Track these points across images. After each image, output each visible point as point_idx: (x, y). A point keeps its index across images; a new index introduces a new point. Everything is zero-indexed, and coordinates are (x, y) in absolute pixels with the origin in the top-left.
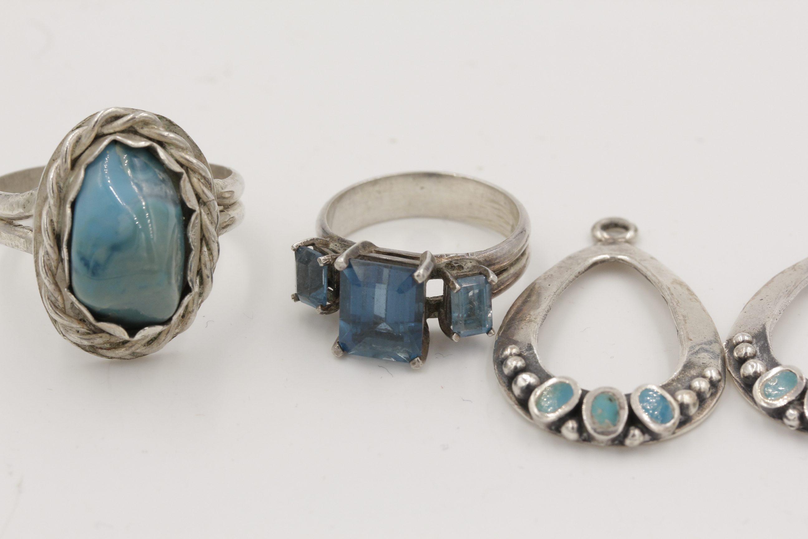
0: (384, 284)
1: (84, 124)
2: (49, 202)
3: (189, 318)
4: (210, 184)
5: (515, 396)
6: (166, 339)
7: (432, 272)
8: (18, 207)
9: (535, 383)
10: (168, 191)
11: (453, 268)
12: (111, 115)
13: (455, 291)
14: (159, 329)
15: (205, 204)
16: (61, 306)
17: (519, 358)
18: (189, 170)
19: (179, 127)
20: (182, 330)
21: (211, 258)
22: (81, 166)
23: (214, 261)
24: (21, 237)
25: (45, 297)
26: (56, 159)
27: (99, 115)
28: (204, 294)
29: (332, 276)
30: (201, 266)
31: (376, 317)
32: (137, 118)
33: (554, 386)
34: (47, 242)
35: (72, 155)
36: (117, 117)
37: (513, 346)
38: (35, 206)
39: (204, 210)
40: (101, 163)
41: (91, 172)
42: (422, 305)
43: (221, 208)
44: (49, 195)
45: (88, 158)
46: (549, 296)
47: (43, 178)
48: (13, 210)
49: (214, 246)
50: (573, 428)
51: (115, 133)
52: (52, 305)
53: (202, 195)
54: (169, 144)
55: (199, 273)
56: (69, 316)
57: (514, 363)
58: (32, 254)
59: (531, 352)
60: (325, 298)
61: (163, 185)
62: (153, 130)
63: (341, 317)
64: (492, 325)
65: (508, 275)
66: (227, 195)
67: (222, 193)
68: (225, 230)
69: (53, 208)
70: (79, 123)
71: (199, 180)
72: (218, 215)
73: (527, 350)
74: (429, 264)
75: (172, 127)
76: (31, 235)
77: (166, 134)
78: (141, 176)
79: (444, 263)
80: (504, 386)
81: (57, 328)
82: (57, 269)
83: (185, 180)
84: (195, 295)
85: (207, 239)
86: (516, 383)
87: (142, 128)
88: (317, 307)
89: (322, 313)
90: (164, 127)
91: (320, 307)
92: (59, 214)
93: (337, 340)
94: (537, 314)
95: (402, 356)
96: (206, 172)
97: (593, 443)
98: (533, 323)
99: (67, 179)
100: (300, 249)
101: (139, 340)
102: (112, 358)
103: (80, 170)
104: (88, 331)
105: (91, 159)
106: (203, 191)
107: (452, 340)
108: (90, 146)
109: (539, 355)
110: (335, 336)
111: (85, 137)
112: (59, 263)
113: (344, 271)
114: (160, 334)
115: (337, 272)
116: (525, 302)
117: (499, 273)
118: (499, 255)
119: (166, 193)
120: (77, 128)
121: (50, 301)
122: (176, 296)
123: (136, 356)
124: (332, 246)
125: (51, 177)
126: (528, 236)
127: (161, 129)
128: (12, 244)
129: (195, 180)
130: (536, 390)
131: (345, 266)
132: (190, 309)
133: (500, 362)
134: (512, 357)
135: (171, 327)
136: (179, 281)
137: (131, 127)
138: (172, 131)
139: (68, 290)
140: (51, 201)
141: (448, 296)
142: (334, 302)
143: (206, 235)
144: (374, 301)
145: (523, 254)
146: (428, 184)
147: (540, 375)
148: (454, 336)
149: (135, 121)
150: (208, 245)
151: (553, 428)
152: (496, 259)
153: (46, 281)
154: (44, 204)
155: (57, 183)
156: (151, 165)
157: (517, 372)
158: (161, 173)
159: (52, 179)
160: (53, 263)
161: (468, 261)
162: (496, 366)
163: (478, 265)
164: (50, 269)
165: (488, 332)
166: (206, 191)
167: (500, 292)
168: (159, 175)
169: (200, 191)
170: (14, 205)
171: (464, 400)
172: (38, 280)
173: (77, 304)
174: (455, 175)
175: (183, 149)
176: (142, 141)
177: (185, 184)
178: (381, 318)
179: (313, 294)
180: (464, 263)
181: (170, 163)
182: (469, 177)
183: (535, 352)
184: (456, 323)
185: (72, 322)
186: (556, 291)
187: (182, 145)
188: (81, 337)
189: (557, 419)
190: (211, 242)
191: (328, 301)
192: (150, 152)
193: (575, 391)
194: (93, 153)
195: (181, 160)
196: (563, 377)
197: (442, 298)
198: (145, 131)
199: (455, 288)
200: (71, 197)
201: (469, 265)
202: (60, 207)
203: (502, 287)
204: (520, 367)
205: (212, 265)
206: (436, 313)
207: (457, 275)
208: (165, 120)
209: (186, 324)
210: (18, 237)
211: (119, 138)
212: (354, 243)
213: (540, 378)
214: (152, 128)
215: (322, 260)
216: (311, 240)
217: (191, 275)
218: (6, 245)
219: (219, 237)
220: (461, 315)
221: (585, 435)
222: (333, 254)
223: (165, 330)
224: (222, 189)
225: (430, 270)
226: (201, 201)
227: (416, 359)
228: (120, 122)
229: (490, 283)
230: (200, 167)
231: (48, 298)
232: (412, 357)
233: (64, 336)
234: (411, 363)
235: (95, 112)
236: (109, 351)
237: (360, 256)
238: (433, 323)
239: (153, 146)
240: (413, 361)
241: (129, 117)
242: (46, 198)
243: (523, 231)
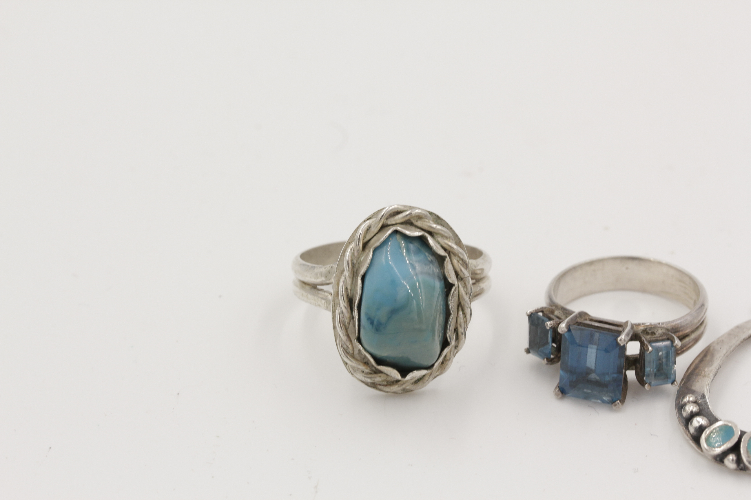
0: (595, 344)
1: (373, 217)
2: (345, 274)
3: (447, 365)
4: (467, 264)
5: (690, 433)
6: (429, 380)
7: (632, 337)
8: (321, 276)
9: (706, 425)
10: (435, 270)
11: (647, 333)
12: (393, 211)
13: (648, 352)
14: (424, 372)
15: (462, 279)
16: (351, 352)
17: (695, 405)
18: (451, 253)
19: (444, 221)
20: (441, 373)
21: (465, 320)
22: (370, 248)
23: (467, 322)
24: (322, 298)
25: (339, 345)
26: (352, 242)
27: (385, 210)
28: (459, 347)
29: (556, 336)
30: (457, 326)
31: (588, 368)
32: (413, 214)
33: (721, 427)
34: (343, 305)
35: (363, 239)
36: (398, 213)
37: (691, 395)
38: (334, 276)
39: (461, 284)
40: (385, 247)
41: (378, 253)
42: (623, 360)
43: (474, 281)
44: (345, 269)
45: (376, 242)
46: (720, 357)
47: (341, 256)
48: (317, 278)
49: (468, 311)
50: (733, 460)
51: (396, 224)
52: (344, 351)
53: (460, 273)
54: (437, 234)
55: (456, 331)
56: (356, 360)
57: (691, 408)
58: (330, 311)
59: (704, 400)
60: (549, 352)
61: (431, 265)
62: (425, 223)
63: (561, 367)
64: (675, 378)
65: (690, 340)
66: (479, 272)
67: (474, 270)
68: (476, 298)
69: (348, 279)
70: (370, 216)
71: (458, 261)
72: (471, 287)
73: (701, 399)
74: (629, 331)
75: (439, 221)
76: (330, 298)
77: (434, 226)
78: (414, 258)
79: (641, 330)
80: (683, 426)
81: (348, 368)
82: (349, 324)
83: (447, 262)
84: (452, 347)
85: (463, 306)
86: (691, 424)
87: (417, 221)
88: (544, 359)
89: (547, 364)
90: (433, 221)
91: (546, 359)
92: (352, 283)
93: (558, 385)
94: (710, 370)
95: (605, 398)
96: (463, 255)
97: (747, 471)
98: (706, 378)
99: (359, 258)
100: (532, 315)
101: (408, 380)
102: (387, 392)
103: (369, 251)
104: (371, 372)
105: (378, 244)
106: (461, 270)
107: (645, 388)
108: (377, 233)
109: (710, 402)
110: (556, 382)
111: (374, 227)
112: (351, 320)
113: (565, 334)
114: (424, 376)
115: (559, 334)
116: (701, 361)
117: (681, 339)
118: (683, 324)
119: (433, 271)
120: (368, 219)
121: (343, 348)
122: (438, 348)
123: (406, 391)
124: (556, 313)
125: (347, 255)
126: (706, 310)
127: (431, 222)
128: (315, 304)
129: (455, 261)
130: (707, 430)
131: (566, 330)
132: (448, 358)
133: (681, 407)
134: (690, 403)
135: (433, 371)
136: (440, 337)
137: (409, 220)
138: (439, 223)
139: (357, 341)
140: (347, 273)
141: (643, 355)
142: (557, 356)
143: (462, 303)
144: (587, 357)
145: (702, 324)
146: (632, 265)
147: (710, 419)
148: (646, 386)
149: (412, 216)
150: (463, 310)
151: (718, 459)
152: (681, 327)
153: (341, 334)
154: (341, 276)
155: (352, 260)
156: (423, 249)
157: (693, 415)
158: (430, 256)
159: (348, 257)
160: (346, 320)
161: (659, 329)
162: (677, 410)
163: (667, 332)
164: (344, 325)
165: (672, 383)
166: (463, 269)
167: (683, 352)
168: (428, 258)
169: (458, 270)
170: (318, 275)
171: (652, 435)
172: (335, 331)
173: (363, 351)
174: (652, 259)
175: (447, 238)
176: (416, 231)
177: (448, 265)
178: (591, 370)
179: (541, 349)
180: (656, 330)
181: (437, 249)
182: (664, 262)
183: (707, 400)
184: (648, 376)
185: (359, 364)
186: (726, 353)
187: (446, 235)
188: (366, 375)
189: (720, 453)
190: (465, 308)
191: (552, 354)
192: (422, 240)
193: (736, 432)
194: (379, 240)
195: (445, 246)
196: (727, 421)
197: (639, 356)
198: (419, 223)
199: (649, 349)
200: (362, 272)
201: (660, 332)
202: (353, 278)
203: (684, 349)
204: (695, 411)
205: (466, 326)
206: (634, 367)
207: (650, 340)
208: (434, 215)
209: (445, 369)
210: (320, 299)
211: (399, 228)
212: (573, 312)
213: (709, 420)
214: (425, 221)
215: (549, 324)
216: (541, 308)
217: (450, 334)
218: (311, 304)
219: (472, 303)
220: (652, 370)
221: (742, 465)
222: (557, 320)
223: (428, 373)
224: (475, 267)
225: (630, 336)
226: (459, 277)
227: (617, 402)
228: (400, 216)
229: (675, 347)
230: (459, 251)
231: (342, 346)
232: (614, 400)
233: (352, 374)
234: (613, 405)
235: (382, 208)
236: (386, 387)
237: (577, 322)
238: (631, 374)
239: (425, 235)
240: (615, 403)
241: (407, 213)
242: (343, 271)
243: (703, 305)
